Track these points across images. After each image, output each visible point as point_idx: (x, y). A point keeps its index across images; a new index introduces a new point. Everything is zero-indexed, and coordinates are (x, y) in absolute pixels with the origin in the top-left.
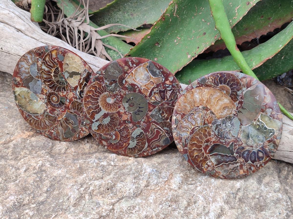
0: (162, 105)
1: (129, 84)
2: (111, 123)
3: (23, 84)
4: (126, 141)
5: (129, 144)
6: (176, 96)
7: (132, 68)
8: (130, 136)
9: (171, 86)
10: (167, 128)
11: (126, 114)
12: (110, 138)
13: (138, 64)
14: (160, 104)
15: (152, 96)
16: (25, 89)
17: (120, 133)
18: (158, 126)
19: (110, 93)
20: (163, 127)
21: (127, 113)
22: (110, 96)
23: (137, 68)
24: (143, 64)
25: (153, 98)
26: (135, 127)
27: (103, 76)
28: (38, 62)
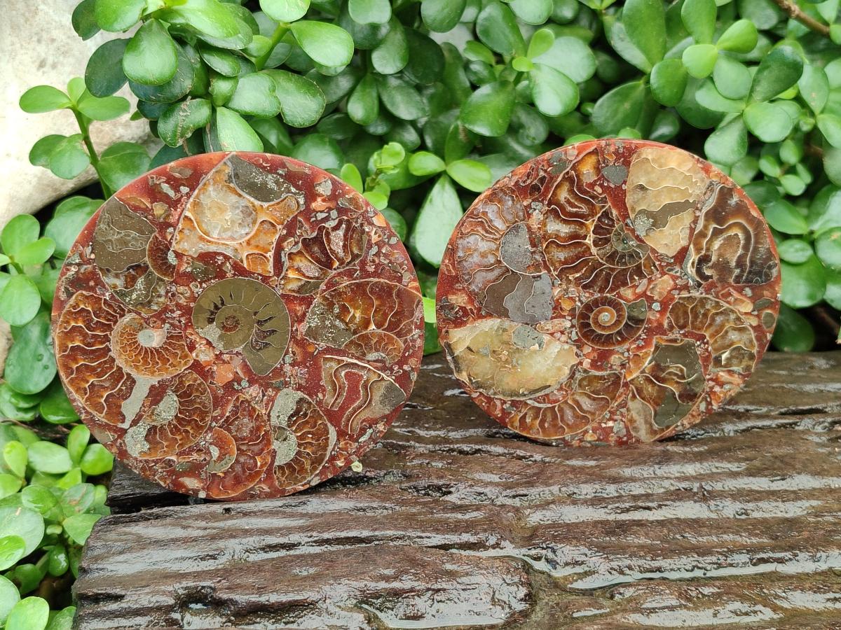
0: (330, 285)
1: (192, 258)
2: (188, 411)
3: (479, 309)
4: (260, 446)
5: (274, 454)
6: (365, 237)
7: (179, 200)
8: (268, 428)
9: (334, 214)
10: (376, 354)
11: (224, 362)
12: (205, 460)
13: (194, 181)
14: (323, 286)
15: (284, 270)
16: (490, 325)
17: (229, 431)
18: (344, 358)
19: (139, 314)
20: (364, 354)
21: (226, 357)
22: (145, 325)
23: (197, 197)
24: (211, 173)
25: (291, 275)
26: (270, 392)
27: (94, 267)
28: (529, 215)
